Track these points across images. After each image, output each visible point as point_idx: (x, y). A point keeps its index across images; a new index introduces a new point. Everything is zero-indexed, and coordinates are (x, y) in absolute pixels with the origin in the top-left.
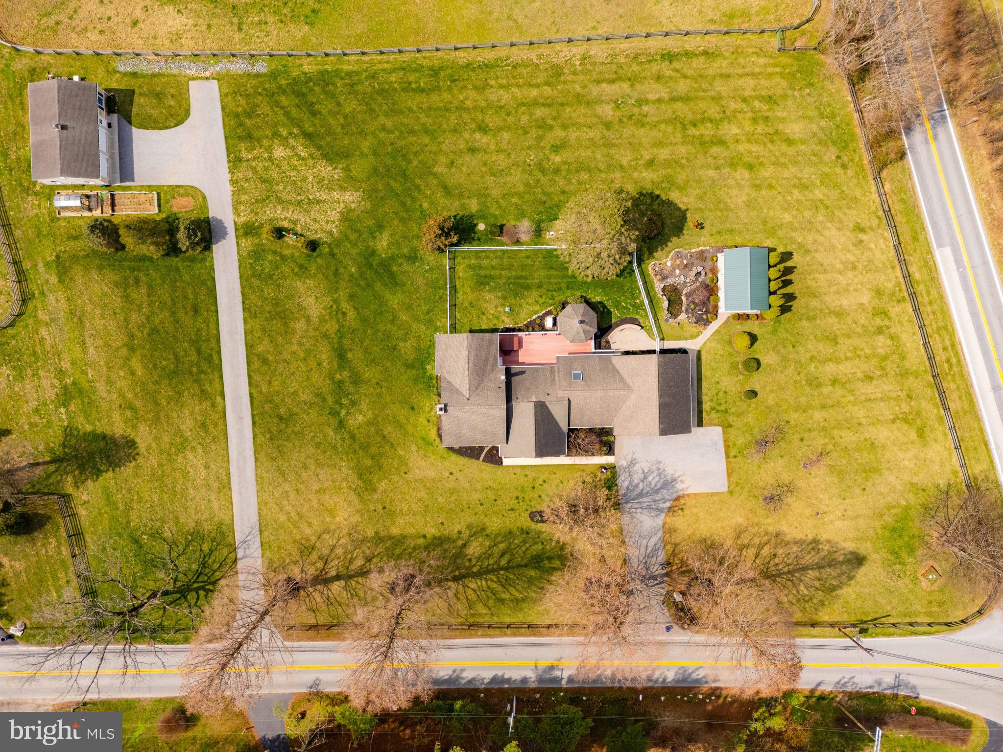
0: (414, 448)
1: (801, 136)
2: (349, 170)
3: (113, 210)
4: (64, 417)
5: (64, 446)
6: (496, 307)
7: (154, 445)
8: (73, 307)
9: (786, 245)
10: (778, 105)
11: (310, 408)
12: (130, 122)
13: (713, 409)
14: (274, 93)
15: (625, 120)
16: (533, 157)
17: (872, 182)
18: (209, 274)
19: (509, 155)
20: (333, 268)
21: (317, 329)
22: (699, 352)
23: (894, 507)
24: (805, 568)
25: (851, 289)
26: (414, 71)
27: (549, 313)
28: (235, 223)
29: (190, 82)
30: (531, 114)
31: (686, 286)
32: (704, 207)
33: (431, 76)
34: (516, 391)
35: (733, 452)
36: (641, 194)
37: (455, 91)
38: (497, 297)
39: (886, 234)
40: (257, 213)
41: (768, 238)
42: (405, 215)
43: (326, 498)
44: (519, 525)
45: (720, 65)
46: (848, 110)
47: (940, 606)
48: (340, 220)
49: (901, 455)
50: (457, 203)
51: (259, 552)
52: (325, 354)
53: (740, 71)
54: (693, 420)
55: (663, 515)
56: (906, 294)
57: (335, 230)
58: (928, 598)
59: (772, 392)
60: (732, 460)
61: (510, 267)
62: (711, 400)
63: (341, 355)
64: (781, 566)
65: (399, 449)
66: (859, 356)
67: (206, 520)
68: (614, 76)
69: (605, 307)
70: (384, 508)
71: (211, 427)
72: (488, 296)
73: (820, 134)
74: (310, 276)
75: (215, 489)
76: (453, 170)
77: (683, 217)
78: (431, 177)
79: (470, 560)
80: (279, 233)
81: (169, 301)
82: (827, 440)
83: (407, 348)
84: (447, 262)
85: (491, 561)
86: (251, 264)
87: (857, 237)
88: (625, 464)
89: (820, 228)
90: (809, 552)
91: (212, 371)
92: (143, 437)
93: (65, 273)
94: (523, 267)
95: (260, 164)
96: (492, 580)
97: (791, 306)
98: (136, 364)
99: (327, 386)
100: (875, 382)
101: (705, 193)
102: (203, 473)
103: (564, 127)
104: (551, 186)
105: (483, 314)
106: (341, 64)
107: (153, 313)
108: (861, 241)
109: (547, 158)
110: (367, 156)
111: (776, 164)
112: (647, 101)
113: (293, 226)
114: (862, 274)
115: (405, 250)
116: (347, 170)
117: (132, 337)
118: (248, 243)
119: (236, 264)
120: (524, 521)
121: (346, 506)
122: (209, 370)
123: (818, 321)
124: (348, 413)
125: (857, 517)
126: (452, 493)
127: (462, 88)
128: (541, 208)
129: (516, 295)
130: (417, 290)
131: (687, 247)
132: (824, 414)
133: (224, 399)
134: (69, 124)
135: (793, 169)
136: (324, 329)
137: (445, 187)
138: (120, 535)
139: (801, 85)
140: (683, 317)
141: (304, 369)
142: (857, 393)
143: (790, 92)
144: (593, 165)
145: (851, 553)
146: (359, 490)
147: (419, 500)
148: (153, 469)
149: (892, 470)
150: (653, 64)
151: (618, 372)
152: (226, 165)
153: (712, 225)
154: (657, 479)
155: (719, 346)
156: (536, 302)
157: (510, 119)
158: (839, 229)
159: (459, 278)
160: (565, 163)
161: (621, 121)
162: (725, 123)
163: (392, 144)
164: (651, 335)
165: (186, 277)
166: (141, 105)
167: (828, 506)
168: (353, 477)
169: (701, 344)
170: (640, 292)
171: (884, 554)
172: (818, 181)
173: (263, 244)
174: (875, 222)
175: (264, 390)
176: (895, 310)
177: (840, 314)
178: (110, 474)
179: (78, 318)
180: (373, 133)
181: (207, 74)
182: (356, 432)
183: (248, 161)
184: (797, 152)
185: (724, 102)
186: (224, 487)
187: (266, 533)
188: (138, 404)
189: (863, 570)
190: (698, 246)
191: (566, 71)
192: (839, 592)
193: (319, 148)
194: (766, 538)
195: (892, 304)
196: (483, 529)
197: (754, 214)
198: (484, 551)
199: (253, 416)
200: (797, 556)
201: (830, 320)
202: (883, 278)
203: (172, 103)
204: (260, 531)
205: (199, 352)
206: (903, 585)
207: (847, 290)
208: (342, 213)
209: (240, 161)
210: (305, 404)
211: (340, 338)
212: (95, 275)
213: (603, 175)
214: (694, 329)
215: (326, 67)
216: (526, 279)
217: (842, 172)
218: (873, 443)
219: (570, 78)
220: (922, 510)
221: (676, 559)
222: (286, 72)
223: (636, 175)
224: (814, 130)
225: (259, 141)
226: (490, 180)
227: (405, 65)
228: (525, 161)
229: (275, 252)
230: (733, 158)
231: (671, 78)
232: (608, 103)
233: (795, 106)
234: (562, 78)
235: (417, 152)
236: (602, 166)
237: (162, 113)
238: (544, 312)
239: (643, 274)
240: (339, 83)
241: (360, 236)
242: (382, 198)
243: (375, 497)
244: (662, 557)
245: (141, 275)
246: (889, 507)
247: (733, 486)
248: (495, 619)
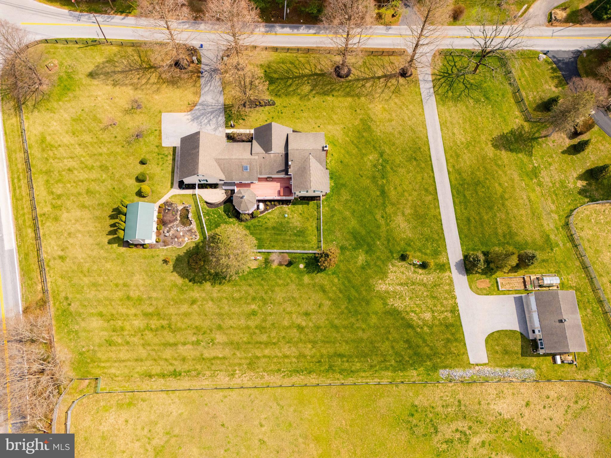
0: (340, 141)
1: (93, 319)
2: (384, 304)
3: (524, 278)
4: (535, 161)
5: (532, 147)
6: (293, 218)
7: (484, 146)
8: (539, 221)
9: (112, 248)
10: (105, 340)
11: (399, 164)
12: (521, 334)
13: (167, 156)
14: (434, 355)
15: (208, 331)
16: (269, 309)
17: (49, 289)
18: (464, 242)
19: (284, 310)
20: (390, 244)
21: (398, 209)
22: (172, 187)
23: (66, 101)
24: (122, 72)
25: (73, 221)
26: (345, 370)
27: (262, 212)
28: (451, 272)
29: (487, 362)
30: (269, 336)
31: (177, 225)
32: (161, 273)
33: (334, 366)
34: (282, 160)
35: (157, 133)
36: (201, 283)
37: (318, 354)
38: (293, 223)
39: (45, 256)
40: (438, 278)
41: (122, 253)
42: (349, 275)
43: (388, 117)
44: (281, 99)
45: (141, 368)
46: (58, 337)
47: (49, 51)
48: (388, 273)
49: (58, 128)
50: (317, 281)
51: (422, 90)
52: (393, 194)
53: (128, 363)
54: (178, 151)
55: (200, 102)
56: (39, 219)
57: (391, 267)
58: (55, 55)
59: (130, 164)
60: (157, 129)
61: (284, 241)
62: (167, 160)
63: (383, 193)
64: (136, 73)
65: (349, 140)
66: (74, 182)
67: (452, 107)
68: (213, 362)
69: (227, 215)
70: (356, 111)
71: (454, 155)
72: (298, 224)
73: (79, 319)
74: (404, 239)
75: (448, 122)
76: (319, 302)
77: (175, 267)
78: (333, 298)
79: (308, 83)
80: (424, 266)
81: (485, 226)
82: (101, 136)
83: (345, 195)
84: (322, 245)
85: (297, 82)
86: (439, 247)
87: (65, 253)
88: (220, 128)
89: (88, 259)
90: (119, 80)
91: (455, 185)
92: (490, 151)
93: (547, 241)
94: (276, 241)
95: (439, 308)
96: (296, 73)
97: (112, 212)
98: (499, 190)
99: (391, 175)
100: (67, 168)
101: (160, 282)
102: (455, 131)
103: (248, 328)
104: (258, 290)
105: (301, 214)
106: (392, 376)
107: (493, 218)
108: (62, 250)
109: (259, 308)
110: (373, 312)
111: (110, 300)
112: (193, 343)
113: (416, 270)
114: (65, 230)
115: (348, 253)
116: (385, 304)
117: (503, 205)
118: (442, 259)
119: (448, 247)
120: (278, 101)
121: (377, 112)
122: (458, 186)
123: (97, 203)
124: (378, 160)
125: (89, 97)
126: (319, 116)
127: (314, 357)
128: (264, 276)
129: (281, 224)
130: (340, 229)
131: (174, 249)
132: (100, 150)
133: (448, 170)
134: (558, 324)
135: (100, 296)
136: (394, 209)
137: (324, 291)
138: (496, 101)
139: (88, 354)
140: (180, 208)
141: (404, 186)
142: (78, 162)
143: (96, 348)
144: (231, 302)
145: (95, 79)
146: (370, 120)
147: (336, 114)
148: (483, 133)
149: (65, 120)
150: (187, 369)
151: (222, 170)
152: (460, 308)
153: (158, 262)
154: (202, 121)
155: (159, 190)
156: (269, 220)
157: (283, 334)
158: (76, 258)
159: (315, 236)
160: (249, 304)
161: (211, 331)
162: (142, 328)
163: (357, 320)
164: (200, 197)
165: (476, 239)
166: (517, 346)
167: (105, 102)
168: (374, 127)
169: (170, 192)
170: (205, 223)
171: (76, 77)
172: (85, 289)
173: (433, 259)
174: (51, 263)
175: (426, 175)
176: (47, 209)
177: (83, 207)
178: (505, 132)
179: (535, 215)
180: (370, 327)
181: (477, 368)
182: (373, 150)
183: (447, 311)
184: (97, 308)
185: (142, 342)
186: (443, 123)
187: (419, 100)
188: (495, 168)
189: (90, 70)
190: (167, 249)
191: (245, 366)
192: (105, 60)
193: (403, 319)
194: (143, 87)
195: (49, 213)
196: (301, 98)
197: (129, 268)
198: (301, 87)
199: (431, 160)
200: (126, 78)
201: (89, 203)
202: (52, 229)
203: (497, 348)
204: (422, 101)
205: (464, 196)
206: (68, 62)
207: (77, 221)
208: (387, 277)
209: (451, 311)
210: (402, 167)
211: (384, 203)
212: (529, 240)
213: (225, 295)
214: (173, 200)
215: (402, 374)
216: (275, 233)
217: (68, 295)
218: (74, 134)
219: (243, 361)
220: (51, 99)
221: (194, 79)
222: (427, 370)
223: (204, 295)
224: (83, 322)
225: (441, 324)
226: (296, 295)
227: (351, 375)
228: (274, 306)
229: (426, 254)
230: (139, 304)
231: (176, 359)
232: (218, 343)
233: (94, 339)
234: (248, 361)
235: (342, 314)
236: (225, 301)
237: (503, 341)
238: (264, 214)
239: (203, 233)
240: (393, 362)
241: (375, 263)
242: (362, 285)
243: (361, 116)
244: (202, 81)
245: (503, 240)
246: (69, 101)
247: (159, 115)
248: (295, 55)
